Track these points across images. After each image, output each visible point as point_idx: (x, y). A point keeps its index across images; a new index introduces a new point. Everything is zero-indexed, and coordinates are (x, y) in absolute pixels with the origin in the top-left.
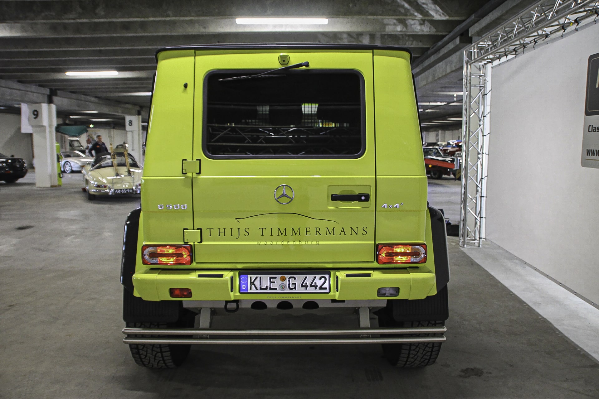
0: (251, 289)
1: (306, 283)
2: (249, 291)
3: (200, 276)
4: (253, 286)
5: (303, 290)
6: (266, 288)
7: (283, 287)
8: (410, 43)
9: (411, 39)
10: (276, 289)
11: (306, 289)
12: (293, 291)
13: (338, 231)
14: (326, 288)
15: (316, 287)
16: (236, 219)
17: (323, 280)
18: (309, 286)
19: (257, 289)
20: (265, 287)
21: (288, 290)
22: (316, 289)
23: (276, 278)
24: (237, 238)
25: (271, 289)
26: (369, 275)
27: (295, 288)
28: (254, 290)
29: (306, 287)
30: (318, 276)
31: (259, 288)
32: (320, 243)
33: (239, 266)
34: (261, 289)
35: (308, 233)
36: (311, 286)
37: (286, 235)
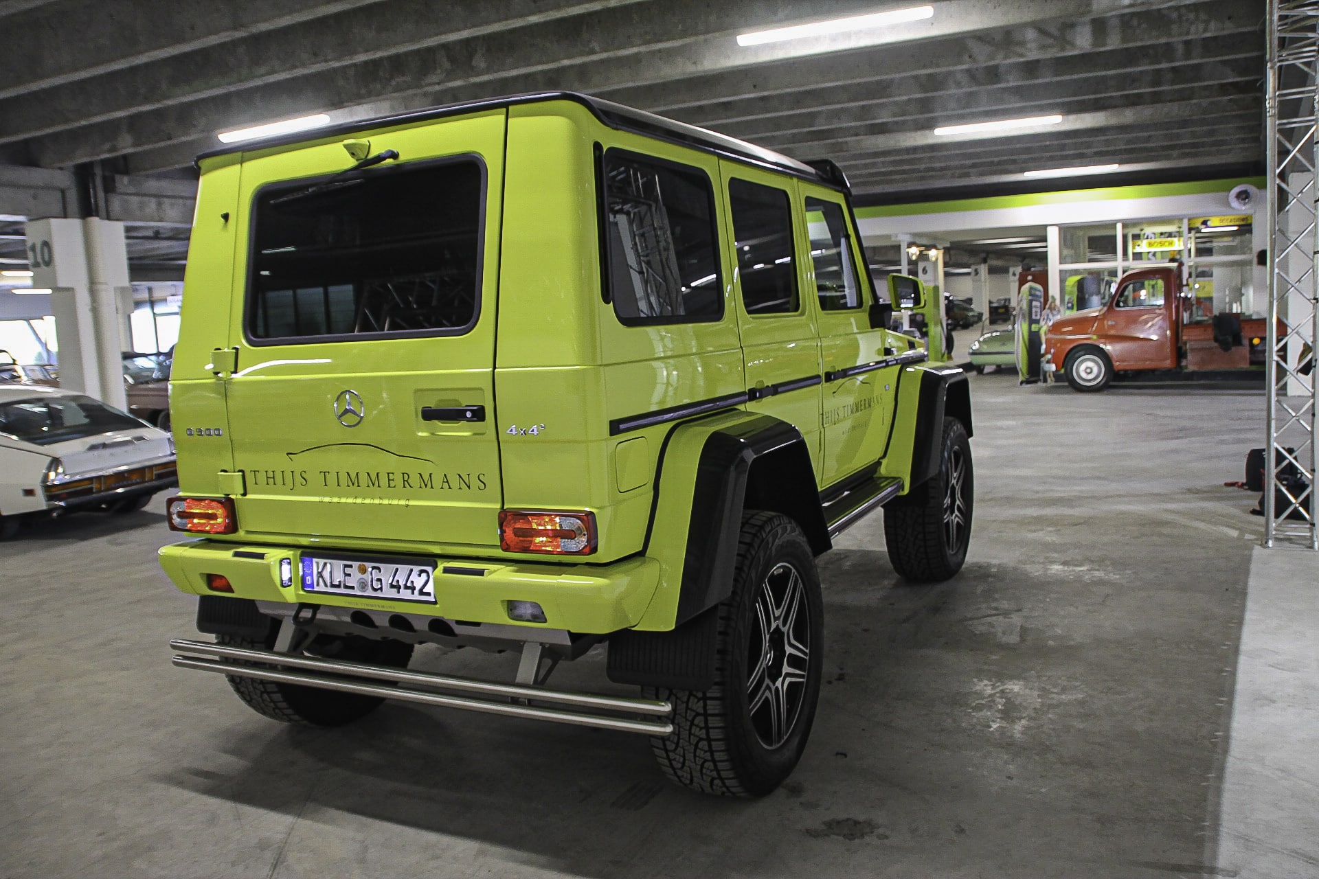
0: (318, 585)
1: (398, 581)
2: (316, 589)
3: (237, 554)
4: (320, 579)
5: (393, 593)
6: (338, 586)
7: (363, 586)
8: (1201, 27)
9: (1203, 16)
10: (353, 588)
11: (399, 592)
12: (378, 594)
13: (438, 479)
14: (429, 594)
15: (413, 588)
16: (288, 454)
17: (424, 576)
18: (402, 587)
19: (326, 585)
20: (337, 583)
21: (370, 593)
22: (413, 593)
23: (351, 566)
24: (291, 490)
25: (346, 587)
26: (480, 573)
27: (381, 589)
28: (322, 588)
29: (399, 588)
30: (416, 569)
31: (329, 584)
32: (411, 503)
33: (304, 541)
34: (333, 586)
35: (392, 484)
36: (406, 587)
37: (358, 486)
